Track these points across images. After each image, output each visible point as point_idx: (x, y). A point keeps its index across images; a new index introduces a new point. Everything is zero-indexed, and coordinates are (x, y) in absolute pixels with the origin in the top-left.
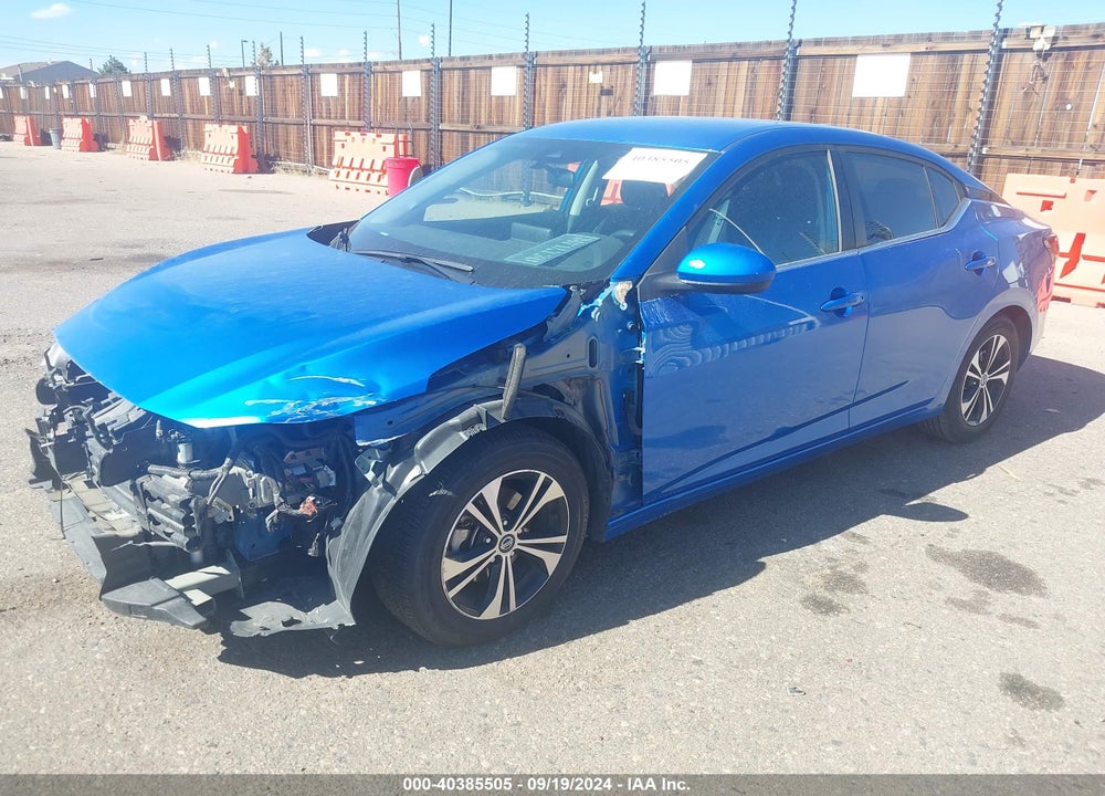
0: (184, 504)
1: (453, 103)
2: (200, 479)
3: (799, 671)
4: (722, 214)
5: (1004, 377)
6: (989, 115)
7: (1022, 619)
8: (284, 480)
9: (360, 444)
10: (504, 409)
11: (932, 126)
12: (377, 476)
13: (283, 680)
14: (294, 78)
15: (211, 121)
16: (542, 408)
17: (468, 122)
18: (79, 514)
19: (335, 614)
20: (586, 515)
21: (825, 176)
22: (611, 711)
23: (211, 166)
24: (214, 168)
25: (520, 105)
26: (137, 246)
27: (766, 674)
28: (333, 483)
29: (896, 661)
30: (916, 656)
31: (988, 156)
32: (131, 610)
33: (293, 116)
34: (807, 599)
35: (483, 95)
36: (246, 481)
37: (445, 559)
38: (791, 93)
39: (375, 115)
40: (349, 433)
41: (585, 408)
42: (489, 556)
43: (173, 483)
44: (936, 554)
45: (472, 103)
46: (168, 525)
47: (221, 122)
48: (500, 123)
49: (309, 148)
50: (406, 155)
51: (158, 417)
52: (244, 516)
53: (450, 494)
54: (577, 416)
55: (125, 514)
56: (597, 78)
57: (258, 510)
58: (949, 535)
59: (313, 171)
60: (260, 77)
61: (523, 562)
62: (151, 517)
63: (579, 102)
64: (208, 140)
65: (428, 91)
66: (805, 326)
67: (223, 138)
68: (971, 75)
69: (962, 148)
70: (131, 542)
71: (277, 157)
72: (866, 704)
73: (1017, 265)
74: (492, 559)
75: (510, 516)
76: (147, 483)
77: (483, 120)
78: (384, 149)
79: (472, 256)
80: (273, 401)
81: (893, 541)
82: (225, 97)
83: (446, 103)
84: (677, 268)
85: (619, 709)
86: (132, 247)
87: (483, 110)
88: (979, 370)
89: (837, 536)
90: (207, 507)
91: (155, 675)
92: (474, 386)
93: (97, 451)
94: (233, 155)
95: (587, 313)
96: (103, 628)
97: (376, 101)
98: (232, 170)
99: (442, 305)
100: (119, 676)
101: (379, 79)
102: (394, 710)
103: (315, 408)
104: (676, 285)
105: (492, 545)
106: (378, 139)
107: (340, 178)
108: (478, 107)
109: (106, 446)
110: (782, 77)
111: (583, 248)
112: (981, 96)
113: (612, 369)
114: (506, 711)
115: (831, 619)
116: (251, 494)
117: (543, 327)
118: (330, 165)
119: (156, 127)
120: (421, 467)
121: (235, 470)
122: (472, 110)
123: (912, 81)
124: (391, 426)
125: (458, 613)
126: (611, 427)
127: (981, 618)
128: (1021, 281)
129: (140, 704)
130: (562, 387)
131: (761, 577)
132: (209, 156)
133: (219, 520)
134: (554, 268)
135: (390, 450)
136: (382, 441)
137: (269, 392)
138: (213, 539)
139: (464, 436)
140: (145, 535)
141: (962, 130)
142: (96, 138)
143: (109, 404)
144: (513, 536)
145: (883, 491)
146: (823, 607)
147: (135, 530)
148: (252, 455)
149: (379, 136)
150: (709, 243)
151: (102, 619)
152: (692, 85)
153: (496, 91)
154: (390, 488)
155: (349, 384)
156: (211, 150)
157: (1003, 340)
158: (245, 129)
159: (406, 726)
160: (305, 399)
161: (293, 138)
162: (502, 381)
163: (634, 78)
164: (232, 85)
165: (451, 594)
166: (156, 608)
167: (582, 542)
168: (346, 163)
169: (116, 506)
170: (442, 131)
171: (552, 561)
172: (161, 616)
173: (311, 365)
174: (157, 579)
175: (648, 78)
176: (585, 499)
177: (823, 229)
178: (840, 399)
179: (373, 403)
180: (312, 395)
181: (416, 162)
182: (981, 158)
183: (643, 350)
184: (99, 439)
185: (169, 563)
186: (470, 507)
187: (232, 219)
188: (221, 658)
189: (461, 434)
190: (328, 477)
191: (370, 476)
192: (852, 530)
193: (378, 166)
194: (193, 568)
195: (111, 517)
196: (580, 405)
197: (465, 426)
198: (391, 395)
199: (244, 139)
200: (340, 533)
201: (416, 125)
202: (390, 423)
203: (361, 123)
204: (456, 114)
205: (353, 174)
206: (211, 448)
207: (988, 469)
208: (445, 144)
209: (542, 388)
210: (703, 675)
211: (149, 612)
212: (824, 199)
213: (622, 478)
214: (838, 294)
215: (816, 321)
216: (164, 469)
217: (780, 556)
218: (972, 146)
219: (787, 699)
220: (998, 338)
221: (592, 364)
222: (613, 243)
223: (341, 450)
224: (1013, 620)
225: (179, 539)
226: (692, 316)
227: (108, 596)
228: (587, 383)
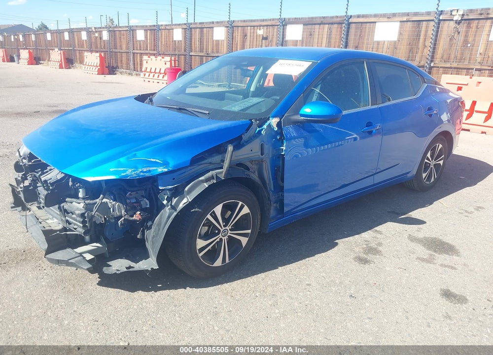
0: (82, 215)
1: (196, 43)
2: (89, 204)
3: (353, 288)
4: (318, 90)
5: (441, 162)
6: (434, 48)
7: (450, 266)
8: (127, 204)
9: (161, 188)
10: (224, 173)
11: (409, 54)
12: (168, 202)
13: (126, 293)
14: (124, 32)
15: (87, 51)
16: (240, 173)
17: (203, 52)
18: (34, 221)
19: (150, 264)
20: (259, 221)
21: (364, 73)
22: (271, 305)
23: (88, 72)
24: (89, 72)
25: (227, 44)
26: (55, 106)
27: (338, 289)
28: (148, 206)
29: (395, 284)
30: (404, 282)
31: (433, 67)
32: (59, 262)
33: (124, 49)
34: (356, 258)
35: (210, 40)
36: (110, 205)
37: (198, 239)
38: (347, 39)
39: (161, 48)
40: (155, 184)
41: (258, 174)
42: (217, 239)
43: (77, 206)
44: (412, 239)
45: (205, 43)
46: (75, 224)
47: (92, 52)
48: (218, 52)
49: (131, 63)
50: (175, 66)
51: (70, 176)
52: (109, 220)
53: (200, 210)
54: (255, 177)
55: (55, 220)
56: (260, 32)
57: (115, 218)
58: (417, 231)
59: (133, 74)
60: (109, 31)
61: (232, 242)
62: (67, 221)
63: (253, 43)
64: (86, 60)
65: (185, 38)
66: (353, 139)
67: (93, 59)
68: (426, 31)
69: (422, 64)
70: (58, 232)
71: (117, 67)
72: (382, 302)
73: (447, 114)
74: (218, 240)
75: (226, 221)
76: (66, 206)
77: (210, 50)
78: (166, 64)
79: (208, 107)
80: (122, 169)
81: (393, 233)
82: (93, 40)
83: (193, 43)
84: (299, 111)
85: (275, 304)
86: (53, 107)
87: (210, 46)
88: (431, 159)
89: (369, 231)
90: (93, 216)
91: (69, 291)
92: (210, 163)
93: (42, 192)
94: (97, 67)
95: (260, 131)
96: (45, 271)
97: (162, 42)
98: (97, 73)
99: (196, 128)
100: (53, 292)
101: (163, 33)
102: (175, 306)
103: (141, 172)
104: (299, 120)
105: (218, 234)
106: (162, 59)
107: (146, 77)
108: (207, 45)
109: (47, 190)
110: (343, 32)
111: (258, 103)
112: (431, 40)
113: (271, 156)
114: (225, 306)
115: (367, 266)
116: (112, 211)
117: (240, 138)
118: (141, 71)
119: (62, 54)
120: (188, 199)
121: (105, 200)
122: (205, 46)
123: (400, 34)
124: (173, 181)
125: (203, 263)
126: (270, 181)
127: (432, 265)
128: (448, 121)
129: (63, 304)
130: (249, 164)
131: (336, 249)
132: (86, 67)
133: (98, 222)
134: (245, 112)
135: (174, 191)
136: (170, 187)
137: (120, 165)
138: (95, 231)
139: (206, 185)
140: (65, 229)
141: (422, 56)
142: (35, 59)
143: (48, 172)
144: (227, 230)
145: (388, 212)
146: (363, 261)
147: (60, 227)
148: (112, 194)
149: (163, 58)
150: (313, 101)
151: (44, 268)
152: (303, 36)
153: (215, 38)
154: (174, 208)
155: (155, 162)
156: (87, 64)
157: (441, 146)
158: (103, 54)
159: (181, 312)
160: (136, 168)
161: (124, 59)
162: (223, 161)
163: (277, 32)
164: (97, 35)
165: (201, 255)
166: (70, 261)
167: (257, 233)
168: (148, 70)
169: (51, 217)
170: (191, 56)
171: (244, 241)
172: (72, 265)
173: (139, 153)
174: (70, 249)
175: (283, 32)
176: (259, 214)
177: (362, 96)
178: (369, 172)
179: (166, 170)
180: (139, 166)
181: (180, 70)
182: (431, 68)
183: (284, 148)
184: (44, 187)
185: (76, 241)
186: (209, 216)
187: (97, 94)
188: (98, 284)
189: (205, 184)
190: (146, 203)
191: (165, 202)
192: (376, 228)
193: (162, 71)
194: (86, 244)
195: (49, 221)
196: (256, 172)
197: (207, 180)
198: (174, 166)
199: (102, 59)
200: (151, 228)
201: (179, 53)
202: (174, 179)
203: (155, 52)
204: (197, 48)
205: (152, 75)
206: (94, 190)
207: (435, 203)
208: (193, 62)
209: (240, 165)
210: (311, 290)
211: (67, 263)
212: (363, 83)
213: (275, 205)
214: (369, 124)
215: (358, 137)
216: (73, 200)
217: (344, 240)
218: (427, 62)
219: (348, 300)
220: (439, 145)
221: (262, 154)
222: (270, 101)
223: (152, 192)
224: (446, 266)
225: (80, 231)
226: (305, 134)
227: (49, 256)
228: (260, 163)
